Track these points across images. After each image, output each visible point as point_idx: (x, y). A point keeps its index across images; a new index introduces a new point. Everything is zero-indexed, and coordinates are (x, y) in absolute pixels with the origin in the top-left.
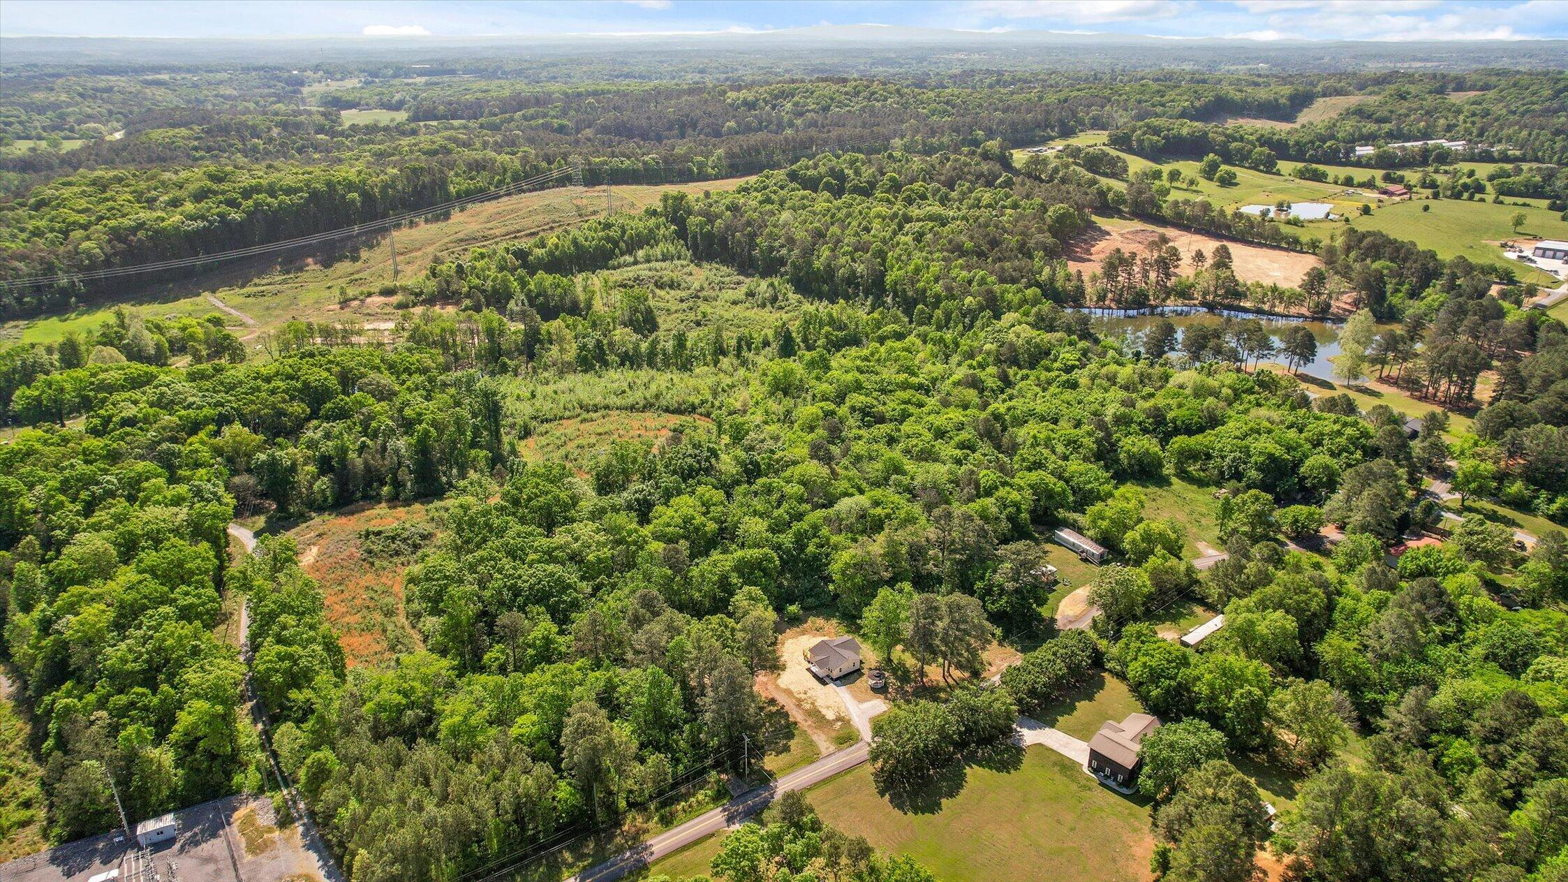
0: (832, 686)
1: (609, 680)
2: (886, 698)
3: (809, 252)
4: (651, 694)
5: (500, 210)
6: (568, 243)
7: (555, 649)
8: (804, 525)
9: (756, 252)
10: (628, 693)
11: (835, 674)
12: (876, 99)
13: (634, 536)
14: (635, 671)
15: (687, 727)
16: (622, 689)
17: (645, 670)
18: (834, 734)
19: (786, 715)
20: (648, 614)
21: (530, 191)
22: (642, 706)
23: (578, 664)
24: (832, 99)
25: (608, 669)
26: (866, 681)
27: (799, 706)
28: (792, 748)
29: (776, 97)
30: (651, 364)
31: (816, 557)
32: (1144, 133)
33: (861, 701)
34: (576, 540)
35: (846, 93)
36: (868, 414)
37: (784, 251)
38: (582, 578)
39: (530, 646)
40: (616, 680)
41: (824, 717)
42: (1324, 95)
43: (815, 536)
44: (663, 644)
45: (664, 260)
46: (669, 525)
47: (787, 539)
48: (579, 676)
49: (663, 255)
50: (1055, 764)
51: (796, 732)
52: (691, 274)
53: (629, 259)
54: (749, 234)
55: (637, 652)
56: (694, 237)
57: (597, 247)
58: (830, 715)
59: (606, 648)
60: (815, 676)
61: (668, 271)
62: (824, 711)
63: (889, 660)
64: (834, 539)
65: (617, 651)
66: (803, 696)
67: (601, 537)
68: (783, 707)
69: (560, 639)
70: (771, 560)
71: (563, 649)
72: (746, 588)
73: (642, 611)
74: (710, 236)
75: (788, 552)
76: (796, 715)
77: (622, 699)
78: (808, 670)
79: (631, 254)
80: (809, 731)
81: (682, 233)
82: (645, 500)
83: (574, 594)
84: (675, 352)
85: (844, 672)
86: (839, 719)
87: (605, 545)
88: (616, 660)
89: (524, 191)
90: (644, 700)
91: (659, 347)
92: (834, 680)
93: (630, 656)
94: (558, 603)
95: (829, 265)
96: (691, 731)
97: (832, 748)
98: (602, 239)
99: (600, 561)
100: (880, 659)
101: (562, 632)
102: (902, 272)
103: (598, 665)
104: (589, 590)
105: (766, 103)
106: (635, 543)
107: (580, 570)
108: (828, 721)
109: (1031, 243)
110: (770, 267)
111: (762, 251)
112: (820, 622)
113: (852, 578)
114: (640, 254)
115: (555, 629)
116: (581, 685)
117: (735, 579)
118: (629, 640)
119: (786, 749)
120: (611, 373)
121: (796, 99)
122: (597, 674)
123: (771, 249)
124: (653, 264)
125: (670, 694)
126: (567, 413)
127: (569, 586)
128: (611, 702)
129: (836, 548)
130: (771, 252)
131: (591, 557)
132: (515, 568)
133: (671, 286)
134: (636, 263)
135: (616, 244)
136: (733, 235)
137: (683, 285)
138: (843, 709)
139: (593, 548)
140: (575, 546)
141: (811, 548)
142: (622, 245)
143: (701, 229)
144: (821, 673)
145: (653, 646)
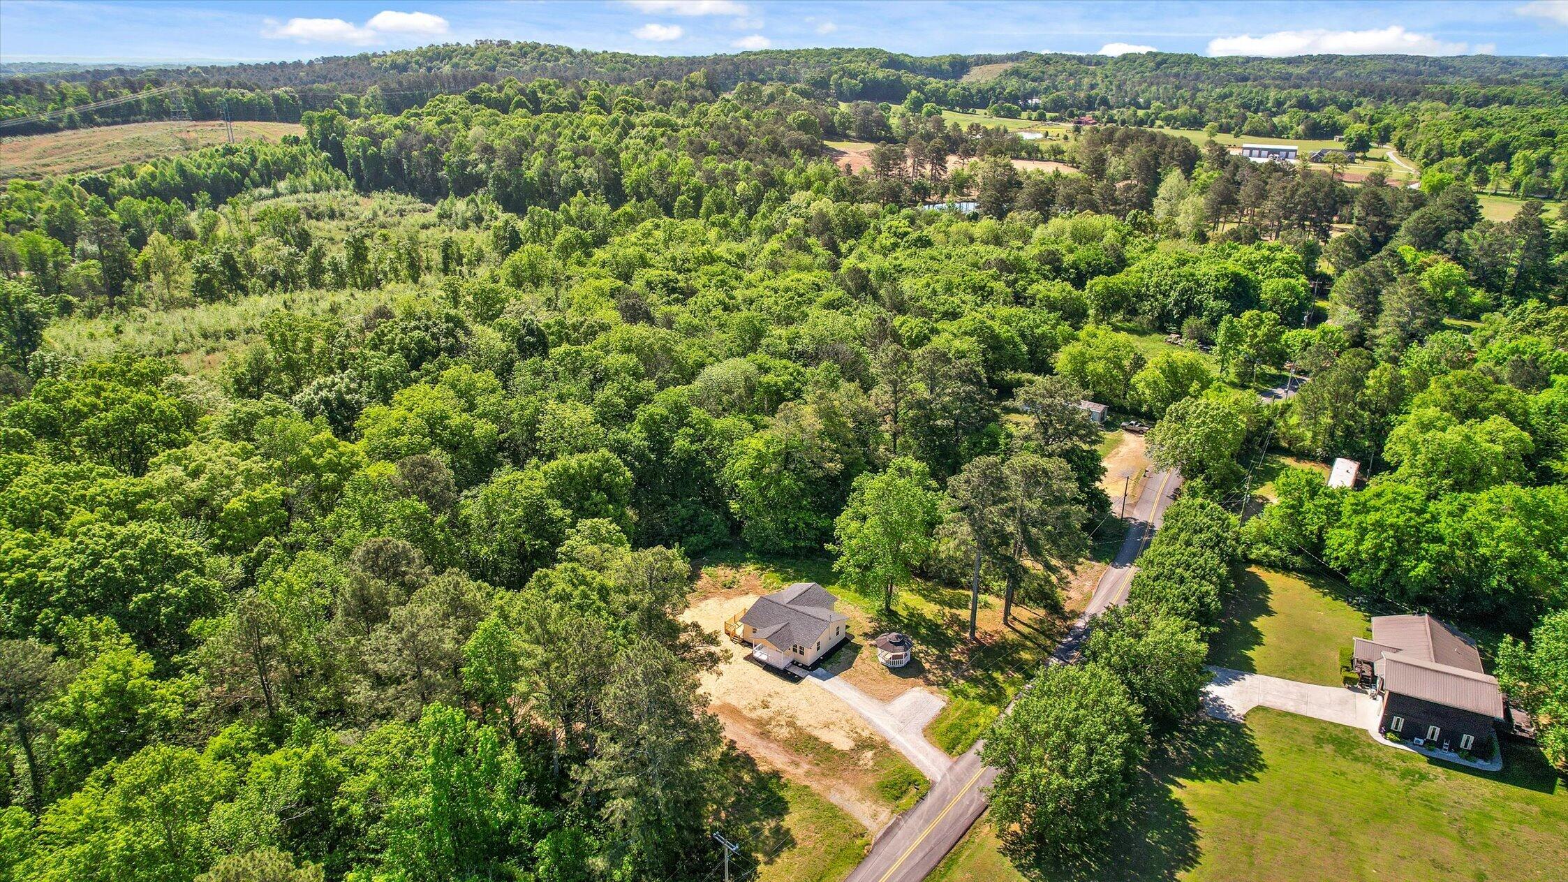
0: (810, 681)
1: (315, 766)
2: (929, 683)
3: (514, 162)
4: (440, 783)
5: (60, 144)
6: (170, 171)
7: (149, 716)
8: (657, 408)
9: (443, 173)
10: (372, 792)
11: (810, 656)
12: (546, 60)
13: (329, 454)
14: (379, 730)
15: (543, 846)
16: (355, 785)
17: (414, 720)
18: (870, 780)
19: (748, 762)
20: (393, 589)
21: (108, 125)
22: (420, 820)
23: (216, 743)
24: (496, 60)
25: (305, 739)
26: (874, 657)
27: (765, 735)
28: (797, 833)
29: (431, 59)
30: (316, 283)
31: (691, 460)
32: (841, 77)
33: (886, 699)
34: (195, 474)
35: (512, 54)
36: (674, 290)
37: (482, 167)
38: (218, 550)
39: (67, 722)
40: (333, 762)
41: (828, 747)
42: (977, 65)
43: (681, 424)
44: (448, 646)
45: (316, 191)
46: (398, 433)
47: (635, 435)
48: (224, 773)
49: (314, 184)
50: (1319, 741)
51: (787, 795)
52: (357, 204)
53: (266, 191)
54: (430, 153)
55: (380, 681)
56: (356, 163)
57: (216, 176)
58: (842, 743)
59: (295, 686)
60: (768, 667)
61: (323, 200)
62: (824, 736)
63: (890, 614)
64: (719, 424)
65: (325, 691)
66: (764, 714)
67: (257, 465)
68: (732, 745)
69: (165, 689)
70: (615, 471)
71: (174, 712)
72: (586, 524)
73: (376, 584)
74: (376, 160)
75: (640, 456)
76: (770, 757)
77: (357, 809)
78: (750, 658)
79: (268, 185)
80: (815, 786)
81: (338, 160)
82: (342, 403)
83: (197, 580)
84: (351, 267)
85: (825, 648)
86: (863, 744)
87: (265, 478)
88: (322, 715)
89: (98, 125)
90: (423, 802)
91: (326, 261)
92: (812, 668)
93: (362, 692)
94: (152, 604)
95: (546, 174)
96: (556, 853)
97: (885, 815)
98: (223, 165)
99: (255, 508)
100: (873, 614)
101: (165, 672)
102: (644, 170)
103: (277, 734)
104: (238, 571)
105: (420, 66)
106: (332, 467)
107: (212, 533)
108: (843, 754)
109: (785, 142)
110: (467, 184)
111: (450, 172)
112: (724, 573)
113: (776, 479)
114: (282, 186)
115: (143, 663)
116: (230, 797)
117: (557, 511)
118: (352, 654)
119: (784, 840)
120: (253, 298)
121: (455, 60)
122: (277, 757)
123: (464, 164)
124: (302, 195)
125: (495, 769)
126: (181, 345)
127: (182, 563)
128: (325, 825)
129: (728, 436)
130: (464, 168)
131: (235, 504)
132: (28, 544)
133: (332, 216)
134: (277, 195)
135: (245, 173)
136: (409, 158)
137: (348, 214)
138: (859, 723)
139: (238, 486)
140: (194, 485)
141: (681, 442)
142: (253, 173)
143: (365, 152)
144: (781, 660)
145: (423, 657)
